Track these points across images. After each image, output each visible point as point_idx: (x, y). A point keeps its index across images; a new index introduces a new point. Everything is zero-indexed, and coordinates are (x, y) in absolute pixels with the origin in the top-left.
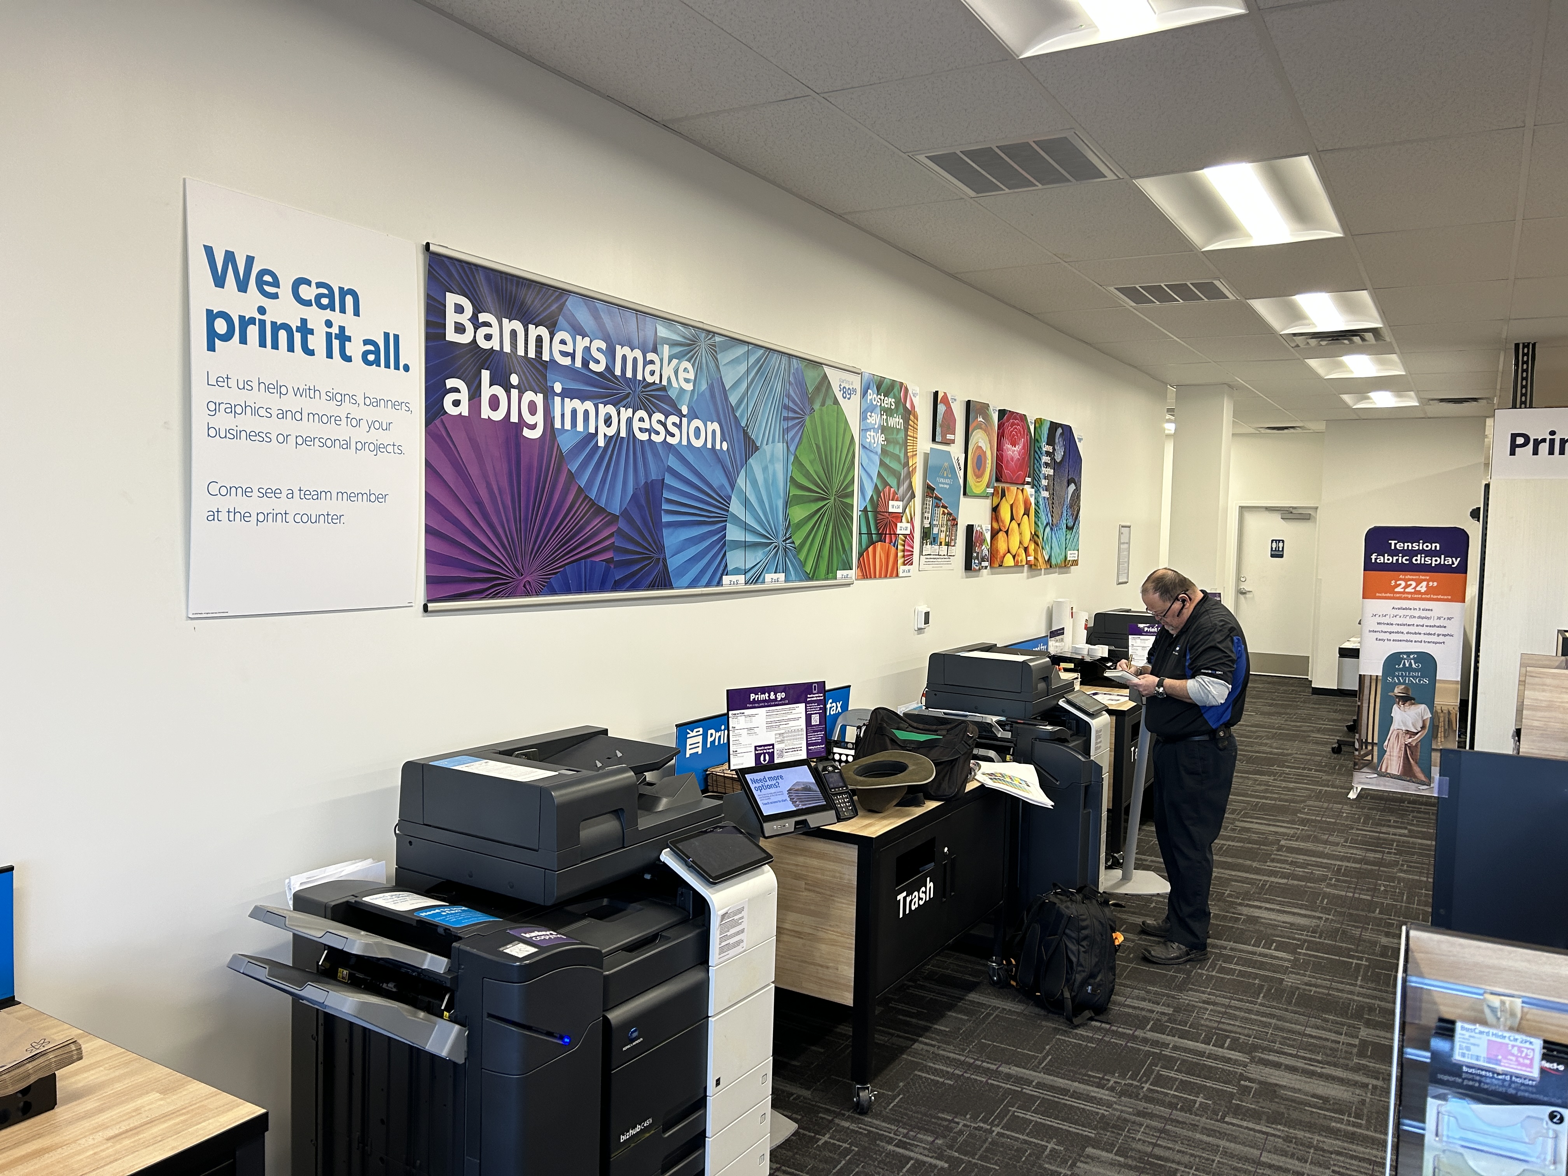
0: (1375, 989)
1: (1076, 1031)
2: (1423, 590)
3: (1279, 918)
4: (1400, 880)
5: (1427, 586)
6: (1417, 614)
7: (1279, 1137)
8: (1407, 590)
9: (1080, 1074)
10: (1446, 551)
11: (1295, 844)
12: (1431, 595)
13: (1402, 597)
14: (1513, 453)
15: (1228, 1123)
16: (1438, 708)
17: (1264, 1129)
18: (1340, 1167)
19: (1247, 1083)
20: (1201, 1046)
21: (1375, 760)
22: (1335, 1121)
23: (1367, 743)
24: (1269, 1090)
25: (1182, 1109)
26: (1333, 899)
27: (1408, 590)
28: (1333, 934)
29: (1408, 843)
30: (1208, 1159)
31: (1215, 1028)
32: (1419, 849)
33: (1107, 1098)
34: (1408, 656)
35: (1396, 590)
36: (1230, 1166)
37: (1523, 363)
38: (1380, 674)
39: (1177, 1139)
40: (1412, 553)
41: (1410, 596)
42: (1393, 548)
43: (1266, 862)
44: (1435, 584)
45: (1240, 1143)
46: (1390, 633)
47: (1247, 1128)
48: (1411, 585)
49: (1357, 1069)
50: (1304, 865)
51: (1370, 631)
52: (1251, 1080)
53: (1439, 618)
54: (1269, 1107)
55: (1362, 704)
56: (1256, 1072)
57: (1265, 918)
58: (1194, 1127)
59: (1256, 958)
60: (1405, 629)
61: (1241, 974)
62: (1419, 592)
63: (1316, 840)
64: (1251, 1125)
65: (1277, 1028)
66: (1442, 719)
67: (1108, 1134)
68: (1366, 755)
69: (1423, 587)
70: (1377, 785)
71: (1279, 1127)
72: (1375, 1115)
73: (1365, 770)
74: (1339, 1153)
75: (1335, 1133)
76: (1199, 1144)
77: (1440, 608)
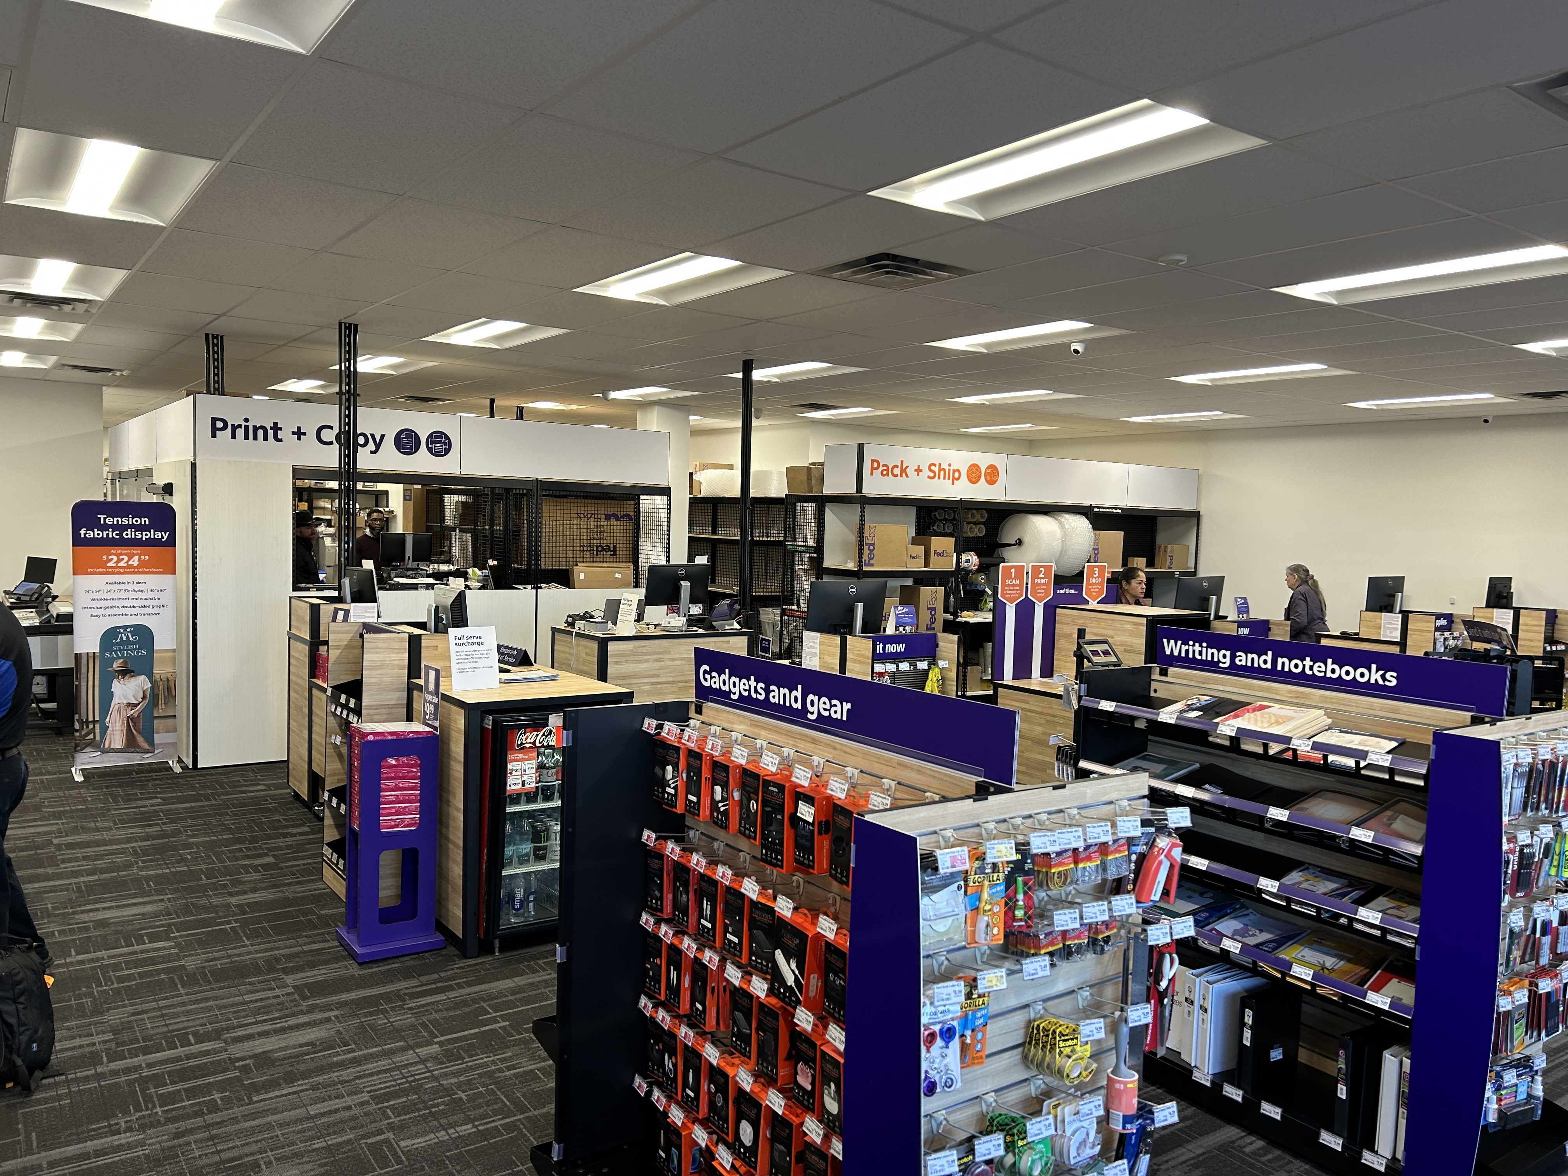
0: (265, 943)
1: (33, 1097)
2: (136, 563)
3: (125, 913)
4: (197, 845)
5: (139, 560)
6: (131, 587)
7: (307, 1090)
8: (119, 565)
9: (83, 1132)
10: (155, 526)
11: (70, 839)
12: (144, 568)
13: (116, 571)
14: (214, 435)
15: (257, 1102)
16: (158, 677)
17: (291, 1090)
18: (369, 1086)
19: (241, 1063)
20: (172, 1053)
21: (98, 738)
22: (335, 1056)
23: (88, 722)
24: (264, 1060)
25: (210, 1112)
26: (158, 879)
27: (121, 564)
28: (186, 910)
29: (171, 810)
30: (272, 1138)
31: (168, 1032)
32: (186, 813)
33: (132, 1139)
34: (125, 630)
35: (109, 565)
36: (294, 1132)
37: (214, 352)
38: (97, 650)
39: (231, 1137)
40: (122, 528)
41: (122, 570)
42: (102, 522)
43: (59, 865)
44: (147, 557)
45: (283, 1112)
46: (106, 608)
47: (277, 1097)
48: (123, 559)
49: (311, 1010)
50: (100, 857)
51: (84, 608)
52: (243, 1059)
53: (153, 590)
54: (277, 1072)
55: (80, 683)
56: (237, 1050)
57: (112, 918)
58: (235, 1120)
59: (140, 956)
60: (120, 604)
61: (141, 975)
62: (132, 566)
63: (86, 830)
64: (277, 1093)
65: (220, 1008)
66: (161, 687)
67: (167, 1167)
68: (88, 734)
69: (135, 561)
70: (101, 763)
71: (299, 1082)
72: (356, 1038)
73: (88, 749)
74: (360, 1077)
75: (342, 1065)
76: (252, 1131)
77: (153, 581)
